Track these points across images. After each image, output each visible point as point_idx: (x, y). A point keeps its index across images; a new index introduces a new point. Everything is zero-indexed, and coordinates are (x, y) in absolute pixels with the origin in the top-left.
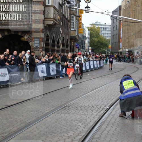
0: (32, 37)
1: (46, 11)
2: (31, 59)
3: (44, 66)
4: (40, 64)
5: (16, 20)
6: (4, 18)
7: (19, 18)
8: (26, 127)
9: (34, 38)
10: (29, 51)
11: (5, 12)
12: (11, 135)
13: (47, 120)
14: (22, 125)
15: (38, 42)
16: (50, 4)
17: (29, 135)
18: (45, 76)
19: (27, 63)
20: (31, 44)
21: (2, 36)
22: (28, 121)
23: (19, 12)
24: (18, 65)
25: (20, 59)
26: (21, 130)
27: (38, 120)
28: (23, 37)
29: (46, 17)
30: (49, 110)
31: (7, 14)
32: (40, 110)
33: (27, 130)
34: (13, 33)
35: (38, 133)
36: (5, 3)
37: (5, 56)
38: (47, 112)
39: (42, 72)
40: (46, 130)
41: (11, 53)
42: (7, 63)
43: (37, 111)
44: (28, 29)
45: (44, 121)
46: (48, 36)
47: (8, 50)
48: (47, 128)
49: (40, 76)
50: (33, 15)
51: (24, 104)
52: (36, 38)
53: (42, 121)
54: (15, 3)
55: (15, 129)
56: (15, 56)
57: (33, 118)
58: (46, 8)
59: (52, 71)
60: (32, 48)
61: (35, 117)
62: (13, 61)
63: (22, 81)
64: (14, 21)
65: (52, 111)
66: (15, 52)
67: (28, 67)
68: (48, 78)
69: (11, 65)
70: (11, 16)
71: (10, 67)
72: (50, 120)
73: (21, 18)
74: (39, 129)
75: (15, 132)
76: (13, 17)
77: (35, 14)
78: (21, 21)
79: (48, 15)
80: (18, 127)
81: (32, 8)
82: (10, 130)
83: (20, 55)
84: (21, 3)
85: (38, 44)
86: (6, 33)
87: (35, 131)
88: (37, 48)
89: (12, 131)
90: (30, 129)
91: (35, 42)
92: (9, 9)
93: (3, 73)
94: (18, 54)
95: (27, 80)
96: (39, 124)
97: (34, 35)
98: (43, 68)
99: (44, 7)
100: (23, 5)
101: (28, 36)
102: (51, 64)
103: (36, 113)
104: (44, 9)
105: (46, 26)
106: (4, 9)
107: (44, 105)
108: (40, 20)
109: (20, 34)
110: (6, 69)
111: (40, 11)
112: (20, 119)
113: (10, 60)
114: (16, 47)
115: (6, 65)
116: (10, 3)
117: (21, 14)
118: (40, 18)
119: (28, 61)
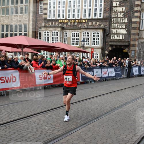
0: (130, 50)
1: (140, 34)
2: (129, 63)
3: (137, 68)
4: (135, 67)
5: (121, 39)
6: (113, 38)
7: (123, 38)
8: (124, 104)
9: (132, 50)
10: (128, 58)
11: (114, 34)
12: (115, 109)
13: (138, 102)
14: (122, 103)
15: (134, 53)
16: (143, 29)
17: (126, 109)
18: (138, 75)
19: (127, 66)
20: (129, 54)
21: (112, 49)
22: (126, 102)
23: (123, 34)
24: (120, 67)
25: (122, 63)
26: (121, 106)
27: (132, 101)
28: (124, 50)
29: (140, 37)
30: (139, 95)
31: (115, 35)
32: (134, 95)
33: (125, 107)
34: (118, 47)
35: (132, 109)
36: (114, 29)
37: (113, 61)
38: (138, 96)
39: (136, 72)
40: (137, 108)
41: (117, 59)
42: (114, 65)
43: (131, 96)
44: (128, 45)
45: (136, 102)
46: (140, 49)
47: (115, 57)
48: (138, 106)
49: (134, 74)
50: (132, 36)
51: (124, 90)
52: (133, 50)
53: (135, 102)
54: (120, 28)
55: (118, 105)
56: (119, 61)
57: (129, 100)
58: (140, 32)
59: (142, 71)
60: (130, 56)
61: (130, 99)
62: (118, 64)
63: (123, 77)
64: (120, 39)
65: (141, 96)
66: (120, 59)
67: (127, 68)
68: (139, 76)
69: (117, 66)
70: (118, 36)
71: (116, 68)
72: (140, 102)
73: (124, 38)
74: (132, 107)
75: (118, 107)
76: (119, 37)
77: (133, 35)
78: (124, 40)
79: (141, 36)
80: (120, 104)
81: (131, 31)
82: (115, 106)
83: (122, 61)
84: (124, 28)
85: (134, 54)
86: (114, 47)
87: (130, 108)
88: (133, 57)
89: (116, 106)
90: (127, 106)
91: (132, 53)
92: (117, 32)
93: (111, 71)
94: (121, 60)
95: (126, 76)
96: (132, 103)
97: (132, 48)
98: (136, 69)
99: (138, 31)
100: (125, 29)
101: (128, 49)
102: (142, 67)
103: (131, 97)
104: (139, 32)
105: (139, 42)
106: (114, 33)
107: (137, 92)
108: (135, 39)
109: (122, 48)
110: (113, 69)
111: (136, 33)
112: (121, 99)
113: (116, 63)
114: (120, 56)
115: (113, 66)
116: (117, 28)
117: (124, 35)
118: (136, 38)
119: (127, 65)
